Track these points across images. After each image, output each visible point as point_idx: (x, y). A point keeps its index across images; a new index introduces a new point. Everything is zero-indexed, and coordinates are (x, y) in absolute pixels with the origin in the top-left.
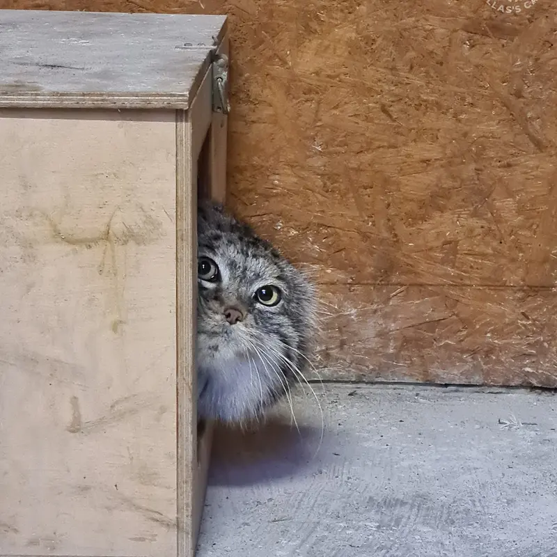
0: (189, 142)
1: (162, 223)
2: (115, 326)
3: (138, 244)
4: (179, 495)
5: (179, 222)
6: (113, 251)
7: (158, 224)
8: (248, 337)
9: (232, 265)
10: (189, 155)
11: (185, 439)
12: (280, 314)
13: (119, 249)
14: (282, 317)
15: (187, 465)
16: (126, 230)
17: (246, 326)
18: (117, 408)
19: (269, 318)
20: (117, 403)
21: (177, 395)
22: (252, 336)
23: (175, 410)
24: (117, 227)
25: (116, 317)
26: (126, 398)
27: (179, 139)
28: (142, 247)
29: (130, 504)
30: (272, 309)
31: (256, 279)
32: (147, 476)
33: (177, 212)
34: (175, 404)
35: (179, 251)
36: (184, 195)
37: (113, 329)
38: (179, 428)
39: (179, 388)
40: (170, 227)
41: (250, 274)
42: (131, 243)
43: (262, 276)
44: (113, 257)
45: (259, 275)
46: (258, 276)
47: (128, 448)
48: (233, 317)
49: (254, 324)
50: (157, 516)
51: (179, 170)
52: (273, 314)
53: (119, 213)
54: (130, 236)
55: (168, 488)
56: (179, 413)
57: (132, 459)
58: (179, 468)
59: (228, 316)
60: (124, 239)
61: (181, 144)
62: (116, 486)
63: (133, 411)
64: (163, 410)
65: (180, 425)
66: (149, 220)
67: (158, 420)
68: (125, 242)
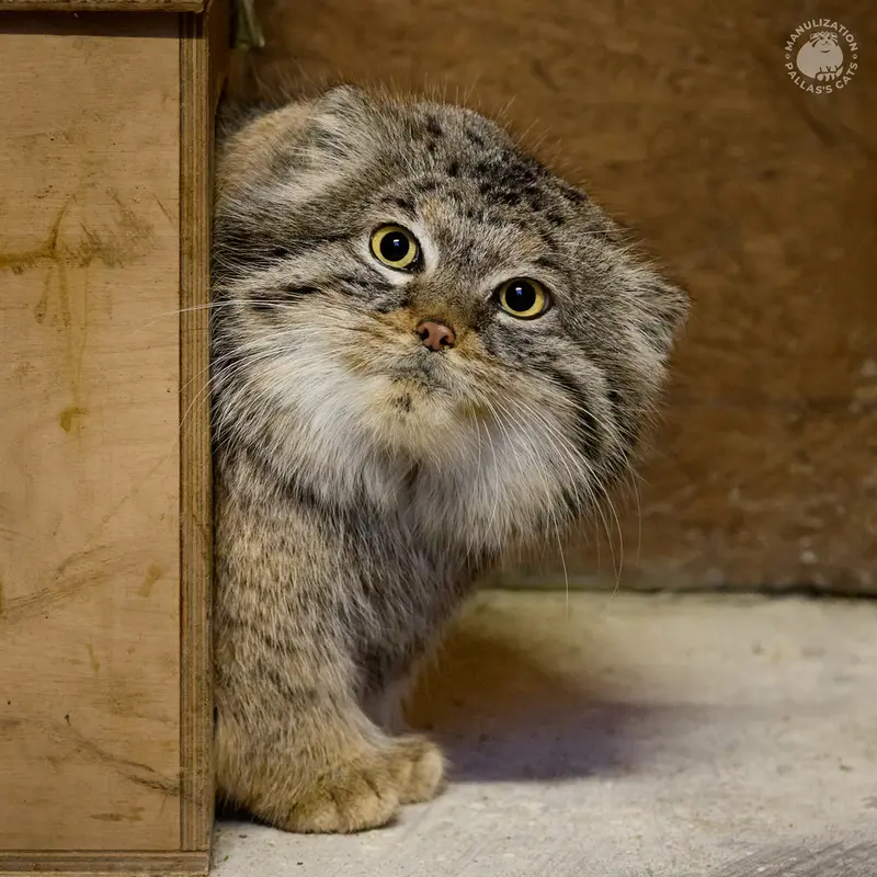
0: (205, 76)
1: (153, 225)
2: (66, 419)
3: (111, 265)
4: (185, 732)
5: (185, 224)
6: (63, 278)
7: (148, 228)
8: (470, 379)
9: (443, 237)
10: (203, 98)
11: (194, 628)
12: (549, 333)
13: (75, 275)
14: (553, 340)
15: (199, 678)
16: (86, 240)
17: (464, 355)
18: (69, 571)
19: (527, 342)
20: (69, 562)
21: (181, 546)
22: (480, 377)
23: (177, 574)
24: (72, 233)
25: (67, 401)
26: (86, 553)
27: (185, 68)
28: (117, 271)
29: (93, 751)
30: (532, 324)
31: (493, 265)
32: (123, 700)
33: (180, 205)
34: (178, 565)
35: (184, 276)
36: (195, 173)
37: (62, 425)
38: (185, 610)
39: (184, 532)
40: (168, 233)
41: (478, 255)
42: (97, 263)
43: (503, 259)
44: (63, 288)
45: (497, 257)
46: (495, 259)
47: (90, 647)
48: (434, 340)
49: (484, 353)
50: (143, 774)
51: (186, 127)
52: (531, 333)
53: (74, 209)
54: (95, 251)
55: (164, 720)
56: (185, 579)
57: (96, 666)
58: (185, 682)
59: (424, 335)
60: (84, 255)
61: (190, 78)
62: (67, 717)
63: (98, 578)
64: (155, 574)
65: (185, 603)
66: (128, 221)
67: (145, 592)
68: (86, 263)
